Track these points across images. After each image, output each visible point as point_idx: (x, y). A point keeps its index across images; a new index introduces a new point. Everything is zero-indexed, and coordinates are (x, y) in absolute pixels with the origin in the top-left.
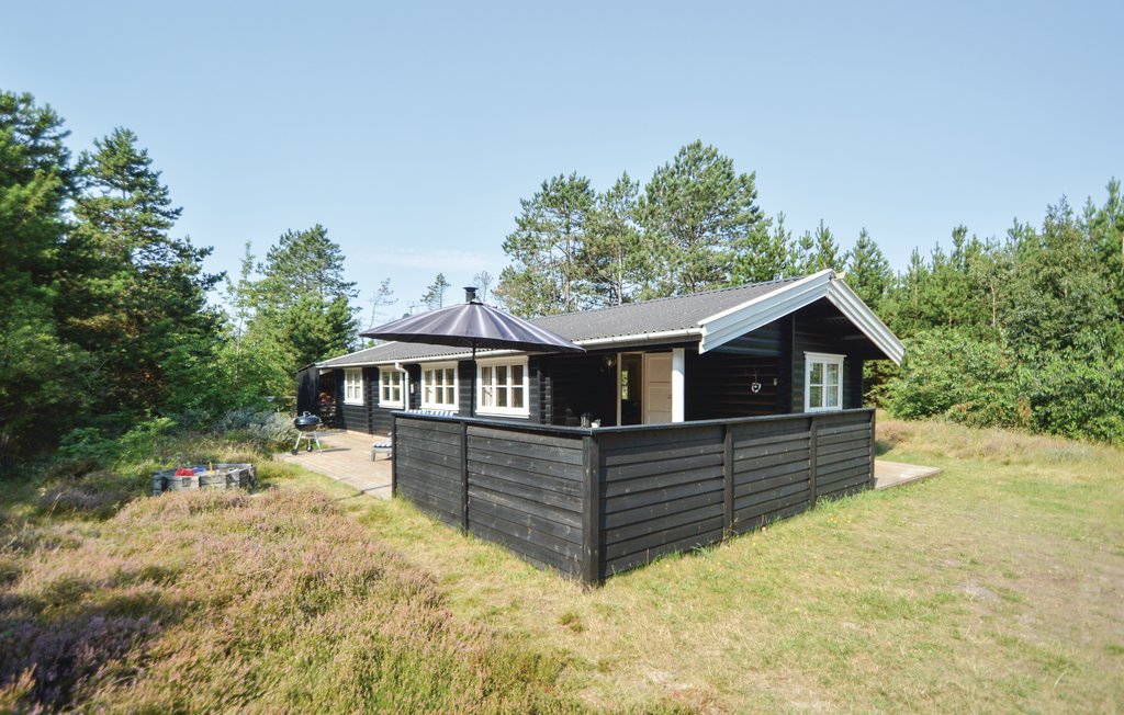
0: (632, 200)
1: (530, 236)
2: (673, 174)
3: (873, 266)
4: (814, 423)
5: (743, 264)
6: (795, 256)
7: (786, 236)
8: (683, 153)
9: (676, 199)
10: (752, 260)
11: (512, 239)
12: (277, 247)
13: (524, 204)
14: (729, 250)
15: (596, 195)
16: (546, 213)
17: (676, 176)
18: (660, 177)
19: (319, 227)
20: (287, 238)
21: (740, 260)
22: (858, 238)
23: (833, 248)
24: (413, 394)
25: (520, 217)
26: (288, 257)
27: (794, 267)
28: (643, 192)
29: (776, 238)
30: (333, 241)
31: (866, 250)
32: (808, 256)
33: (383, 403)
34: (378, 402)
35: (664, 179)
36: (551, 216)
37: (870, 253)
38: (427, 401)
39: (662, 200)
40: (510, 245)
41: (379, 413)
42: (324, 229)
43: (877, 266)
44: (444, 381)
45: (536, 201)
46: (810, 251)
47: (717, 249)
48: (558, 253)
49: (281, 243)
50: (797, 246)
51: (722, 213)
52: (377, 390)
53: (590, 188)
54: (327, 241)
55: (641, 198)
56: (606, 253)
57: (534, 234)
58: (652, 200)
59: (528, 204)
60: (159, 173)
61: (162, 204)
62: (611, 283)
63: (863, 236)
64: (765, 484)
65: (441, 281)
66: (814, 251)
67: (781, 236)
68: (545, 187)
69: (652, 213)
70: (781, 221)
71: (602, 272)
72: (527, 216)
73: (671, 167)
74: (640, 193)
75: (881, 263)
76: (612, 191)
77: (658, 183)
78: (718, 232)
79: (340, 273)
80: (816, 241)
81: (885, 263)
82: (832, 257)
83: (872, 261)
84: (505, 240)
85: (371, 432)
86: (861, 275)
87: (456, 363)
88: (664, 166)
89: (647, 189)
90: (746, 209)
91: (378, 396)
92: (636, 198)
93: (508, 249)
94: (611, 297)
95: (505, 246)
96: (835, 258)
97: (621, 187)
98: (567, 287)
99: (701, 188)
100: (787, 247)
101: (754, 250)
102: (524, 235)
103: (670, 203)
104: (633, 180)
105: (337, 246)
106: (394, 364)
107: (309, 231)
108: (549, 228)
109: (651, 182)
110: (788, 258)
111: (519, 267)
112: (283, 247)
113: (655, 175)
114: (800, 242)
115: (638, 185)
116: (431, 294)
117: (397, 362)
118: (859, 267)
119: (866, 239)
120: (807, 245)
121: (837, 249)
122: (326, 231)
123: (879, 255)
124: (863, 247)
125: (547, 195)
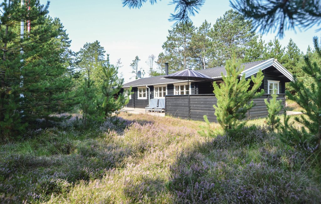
0: (208, 29)
1: (172, 43)
2: (223, 21)
3: (295, 51)
4: (268, 96)
5: (248, 52)
6: (266, 49)
7: (263, 42)
8: (226, 13)
9: (225, 30)
10: (251, 51)
11: (165, 44)
12: (82, 48)
13: (169, 31)
14: (243, 47)
15: (195, 28)
16: (177, 35)
17: (224, 21)
18: (218, 22)
19: (97, 41)
20: (86, 45)
21: (247, 50)
22: (289, 42)
23: (279, 46)
24: (151, 95)
25: (169, 36)
26: (87, 52)
27: (266, 53)
28: (212, 27)
29: (259, 43)
30: (102, 46)
31: (292, 46)
32: (271, 49)
33: (139, 98)
34: (137, 98)
35: (220, 23)
36: (179, 35)
37: (294, 47)
38: (156, 96)
39: (220, 30)
40: (165, 46)
41: (138, 101)
42: (99, 42)
43: (296, 52)
44: (162, 90)
45: (174, 31)
46: (272, 47)
47: (239, 46)
48: (181, 48)
49: (84, 47)
50: (267, 45)
51: (240, 34)
52: (137, 94)
53: (193, 25)
54: (100, 46)
55: (212, 29)
56: (199, 48)
57: (173, 42)
58: (216, 30)
59: (171, 31)
60: (66, 30)
61: (67, 40)
62: (200, 58)
63: (291, 41)
64: (257, 109)
65: (137, 58)
66: (273, 47)
67: (261, 42)
68: (177, 25)
69: (216, 35)
70: (261, 37)
71: (198, 55)
72: (171, 36)
73: (222, 18)
74: (211, 27)
75: (298, 50)
76: (201, 27)
77: (218, 24)
78: (239, 40)
79: (103, 57)
80: (274, 44)
81: (299, 50)
82: (279, 49)
83: (294, 50)
84: (163, 44)
85: (134, 107)
86: (291, 54)
87: (167, 85)
88: (220, 18)
89: (214, 26)
90: (249, 32)
91: (137, 96)
92: (210, 29)
93: (164, 47)
94: (200, 63)
95: (163, 47)
96: (281, 49)
97: (204, 25)
98: (185, 60)
99: (233, 26)
100: (264, 45)
101: (252, 47)
102: (170, 42)
103: (222, 31)
104: (209, 23)
105: (103, 48)
106: (146, 86)
107: (94, 43)
108: (179, 39)
109: (215, 24)
110: (264, 49)
111: (166, 53)
112: (84, 49)
113: (217, 21)
114: (268, 44)
115: (210, 24)
116: (134, 63)
117: (147, 85)
118: (290, 52)
119: (292, 42)
120: (271, 44)
121: (281, 46)
122: (99, 43)
123: (297, 47)
124: (291, 45)
125: (178, 28)
